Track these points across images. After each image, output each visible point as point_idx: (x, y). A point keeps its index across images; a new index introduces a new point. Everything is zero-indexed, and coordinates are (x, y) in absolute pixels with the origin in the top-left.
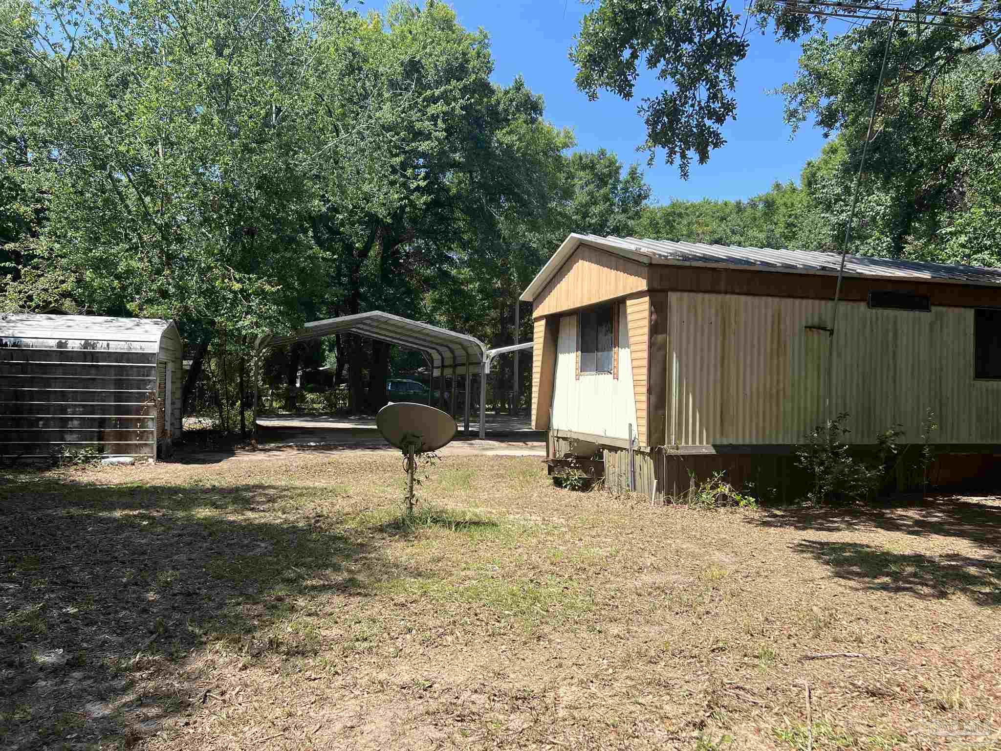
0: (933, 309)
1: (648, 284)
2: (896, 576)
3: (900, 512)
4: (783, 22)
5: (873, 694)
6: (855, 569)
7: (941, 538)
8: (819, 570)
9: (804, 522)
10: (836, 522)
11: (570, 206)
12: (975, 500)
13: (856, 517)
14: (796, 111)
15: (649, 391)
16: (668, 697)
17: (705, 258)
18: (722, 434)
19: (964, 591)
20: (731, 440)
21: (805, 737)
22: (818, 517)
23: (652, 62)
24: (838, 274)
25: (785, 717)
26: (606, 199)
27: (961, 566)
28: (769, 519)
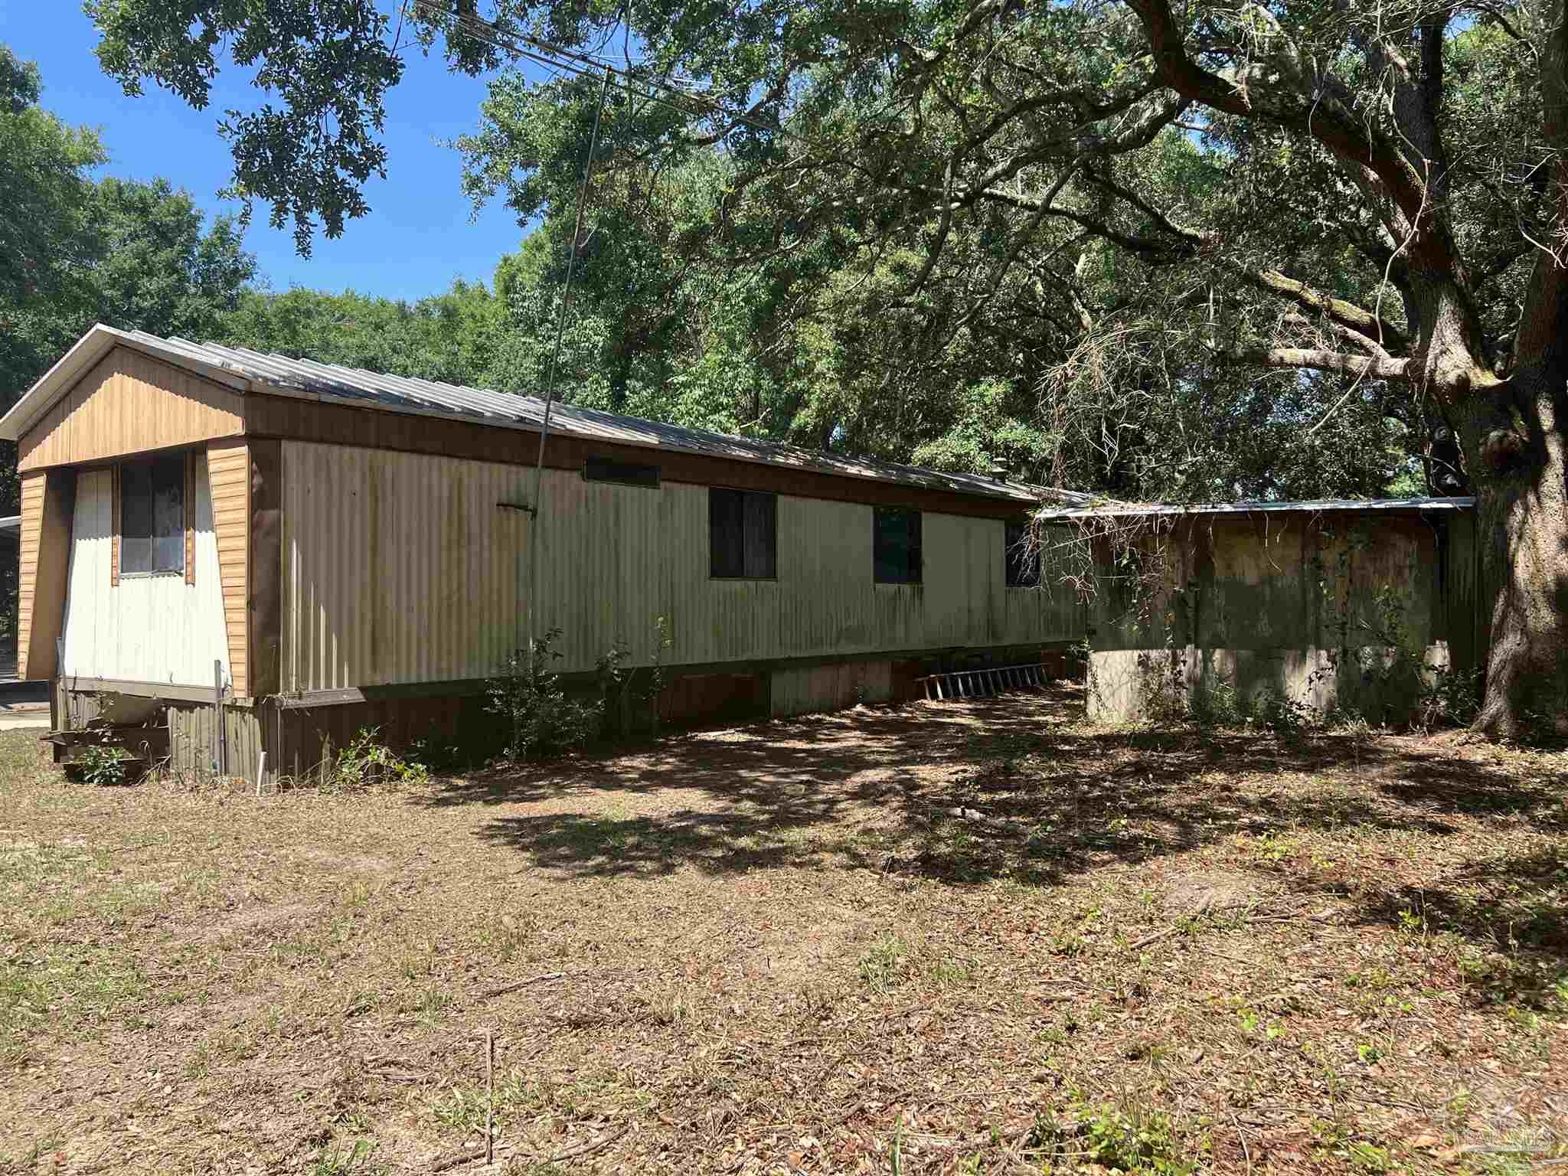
0: (662, 484)
1: (247, 423)
2: (613, 853)
3: (625, 762)
4: (458, 44)
5: (577, 1025)
6: (564, 851)
7: (672, 791)
8: (514, 860)
9: (497, 793)
10: (541, 787)
11: (98, 271)
12: (712, 736)
13: (569, 777)
14: (479, 179)
15: (251, 604)
16: (271, 1108)
17: (340, 390)
18: (374, 667)
19: (693, 858)
20: (389, 677)
21: (483, 1111)
22: (518, 781)
23: (244, 54)
24: (541, 430)
25: (455, 1090)
26: (171, 268)
27: (693, 826)
28: (446, 794)
